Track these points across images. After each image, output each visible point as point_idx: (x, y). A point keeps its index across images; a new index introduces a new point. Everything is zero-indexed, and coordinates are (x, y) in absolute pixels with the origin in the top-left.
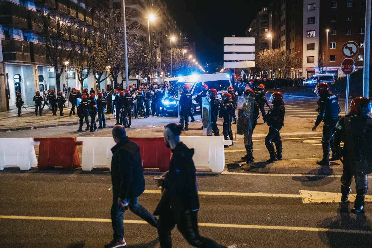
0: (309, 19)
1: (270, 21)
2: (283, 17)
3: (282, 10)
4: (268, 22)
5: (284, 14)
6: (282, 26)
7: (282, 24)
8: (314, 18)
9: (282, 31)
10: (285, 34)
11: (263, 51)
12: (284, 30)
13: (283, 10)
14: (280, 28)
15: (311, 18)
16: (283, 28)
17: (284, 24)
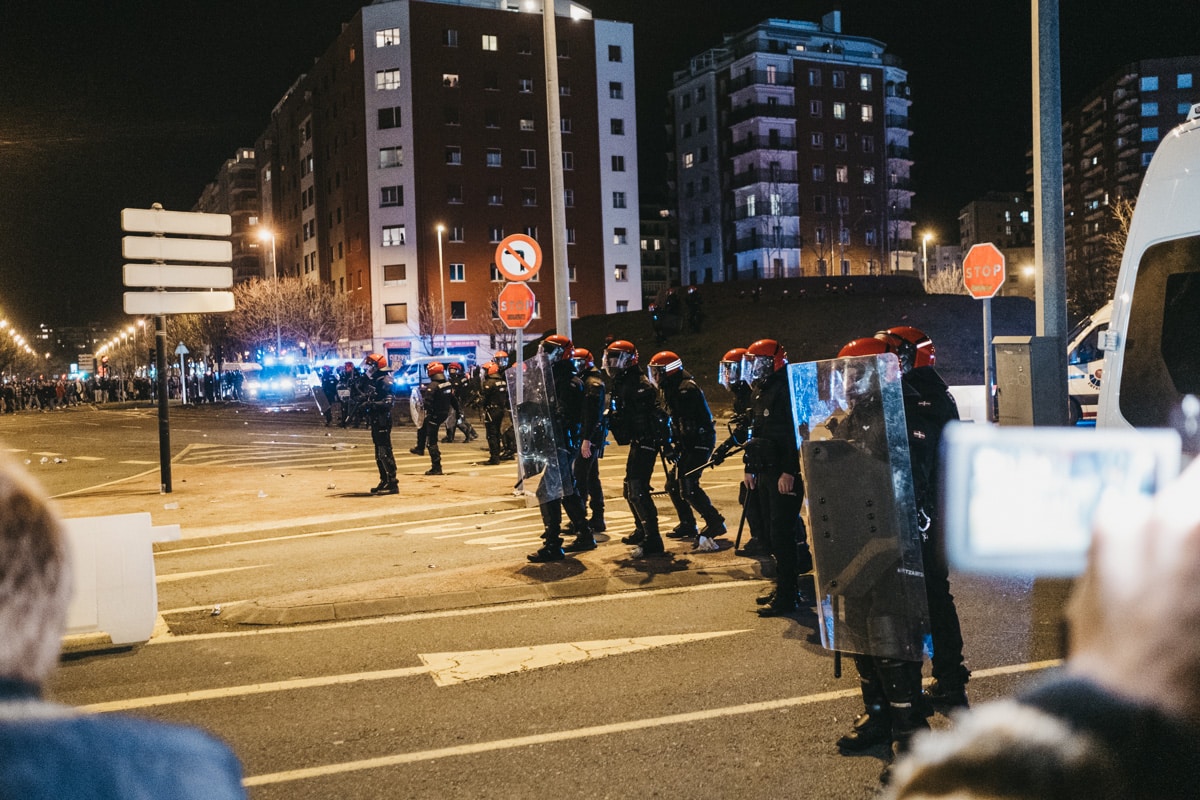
0: (384, 190)
1: (266, 191)
2: (307, 183)
3: (302, 158)
4: (256, 195)
5: (309, 171)
6: (305, 208)
7: (304, 202)
8: (400, 188)
9: (306, 226)
10: (315, 232)
11: (248, 284)
12: (312, 222)
13: (304, 161)
14: (296, 214)
15: (392, 189)
16: (309, 214)
17: (310, 204)
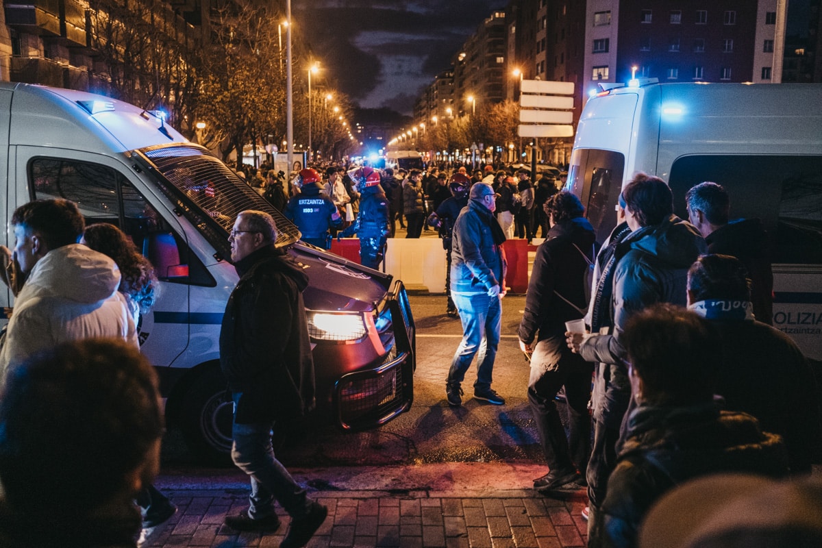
0: (596, 42)
2: (541, 35)
4: (504, 42)
5: (543, 28)
6: (538, 53)
7: (538, 49)
8: (607, 40)
9: (538, 65)
10: (545, 69)
12: (543, 62)
13: (539, 21)
14: (533, 58)
15: (601, 41)
16: (541, 57)
17: (542, 50)
